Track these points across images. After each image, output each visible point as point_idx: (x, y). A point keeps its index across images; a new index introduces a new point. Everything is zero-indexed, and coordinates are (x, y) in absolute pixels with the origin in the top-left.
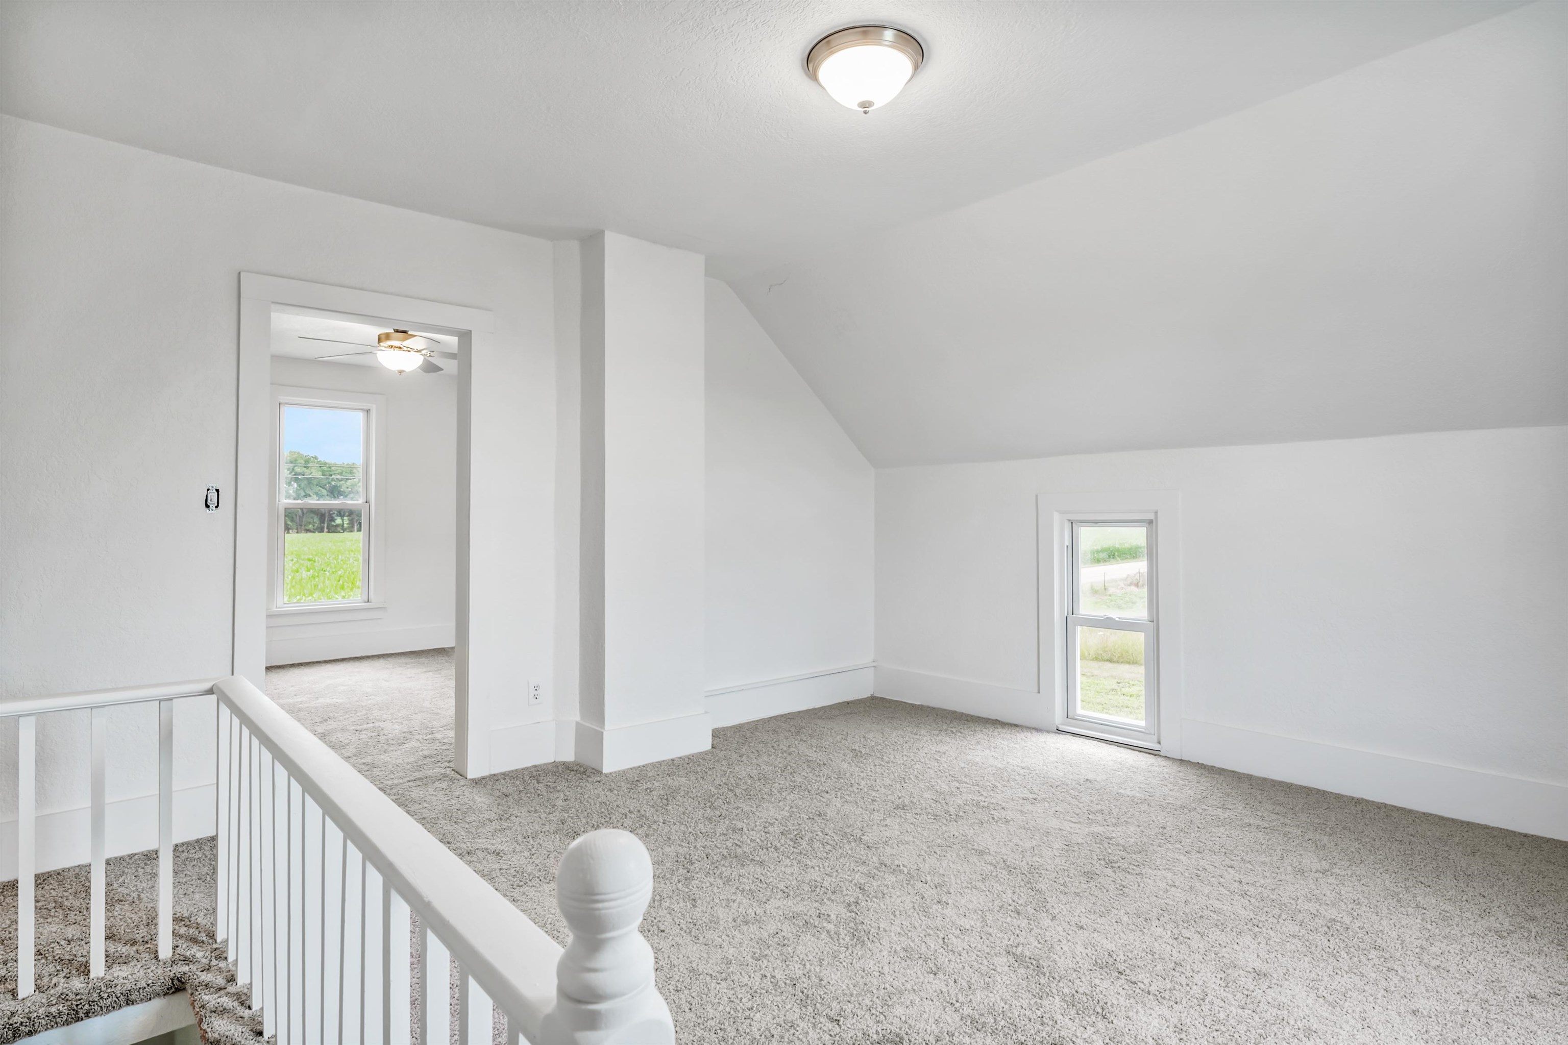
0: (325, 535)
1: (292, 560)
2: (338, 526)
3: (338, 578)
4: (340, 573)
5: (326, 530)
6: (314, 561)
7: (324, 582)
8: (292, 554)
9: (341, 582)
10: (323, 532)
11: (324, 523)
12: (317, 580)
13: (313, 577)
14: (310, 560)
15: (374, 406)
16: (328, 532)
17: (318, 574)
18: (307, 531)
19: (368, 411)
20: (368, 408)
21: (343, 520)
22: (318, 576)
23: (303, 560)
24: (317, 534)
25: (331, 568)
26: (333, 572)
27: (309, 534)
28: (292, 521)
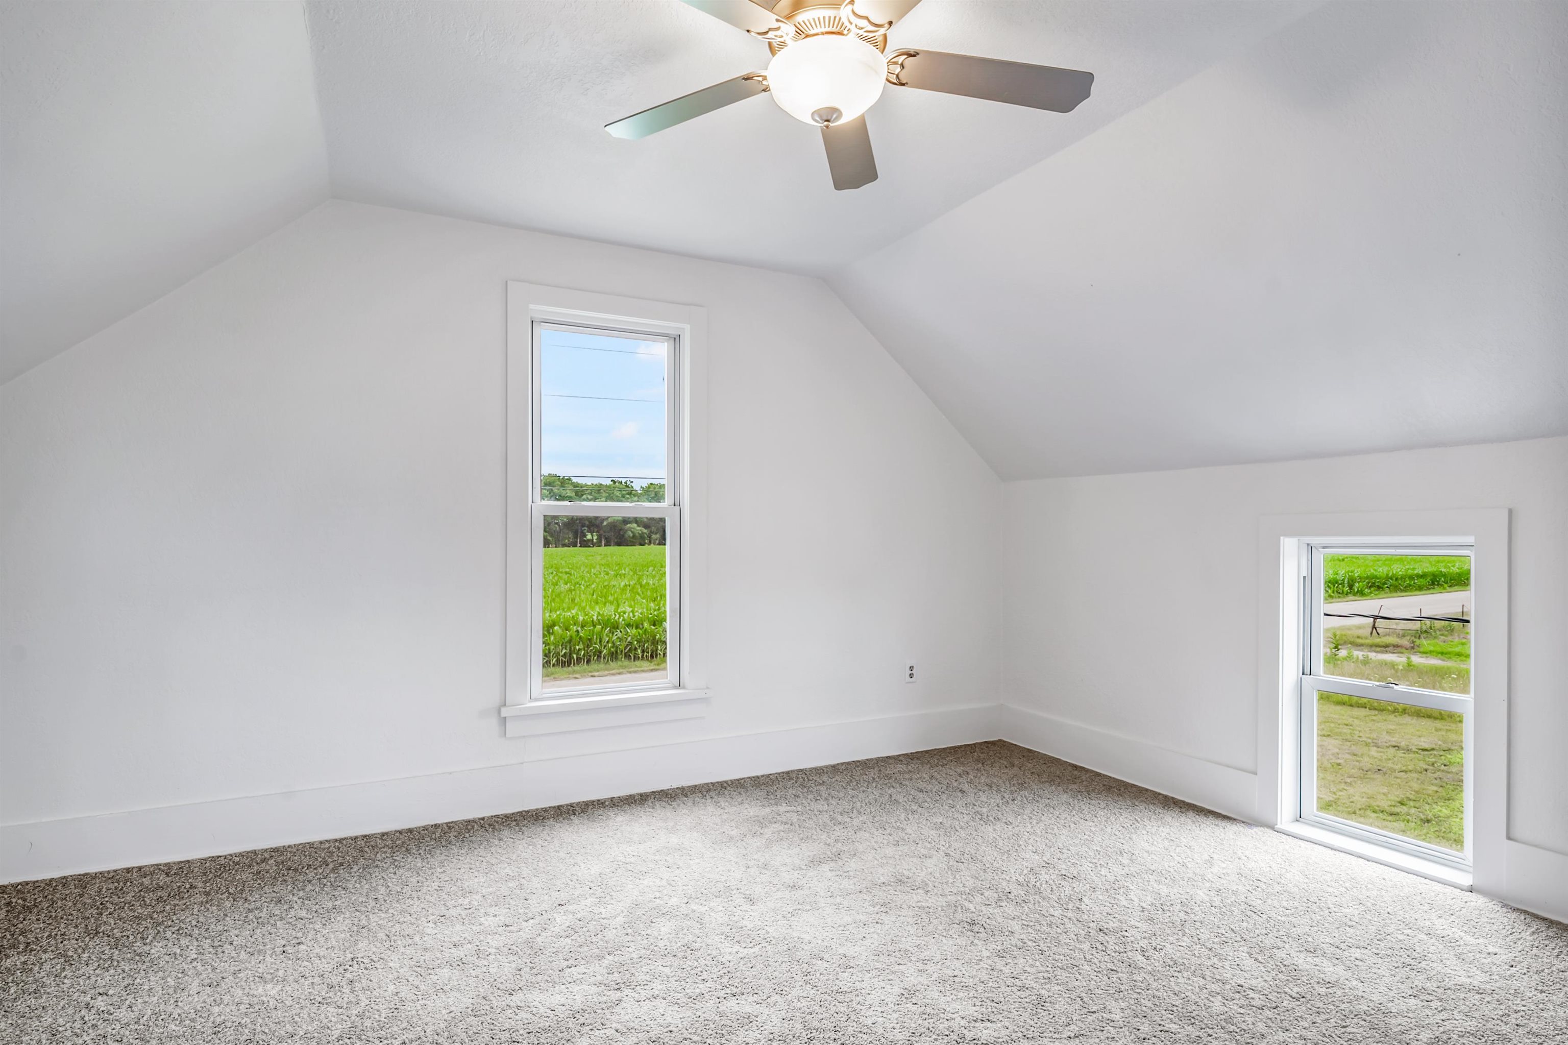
0: (578, 549)
1: (552, 573)
2: (589, 540)
3: (592, 592)
4: (593, 586)
5: (579, 545)
6: (570, 574)
7: (580, 596)
8: (552, 567)
9: (595, 596)
10: (576, 546)
11: (577, 538)
12: (573, 593)
13: (570, 590)
14: (567, 573)
15: (687, 327)
16: (581, 546)
17: (575, 587)
18: (564, 545)
19: (676, 340)
20: (676, 333)
21: (592, 536)
22: (574, 590)
23: (562, 573)
24: (572, 548)
25: (585, 582)
26: (587, 586)
27: (566, 549)
28: (552, 536)
